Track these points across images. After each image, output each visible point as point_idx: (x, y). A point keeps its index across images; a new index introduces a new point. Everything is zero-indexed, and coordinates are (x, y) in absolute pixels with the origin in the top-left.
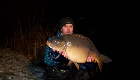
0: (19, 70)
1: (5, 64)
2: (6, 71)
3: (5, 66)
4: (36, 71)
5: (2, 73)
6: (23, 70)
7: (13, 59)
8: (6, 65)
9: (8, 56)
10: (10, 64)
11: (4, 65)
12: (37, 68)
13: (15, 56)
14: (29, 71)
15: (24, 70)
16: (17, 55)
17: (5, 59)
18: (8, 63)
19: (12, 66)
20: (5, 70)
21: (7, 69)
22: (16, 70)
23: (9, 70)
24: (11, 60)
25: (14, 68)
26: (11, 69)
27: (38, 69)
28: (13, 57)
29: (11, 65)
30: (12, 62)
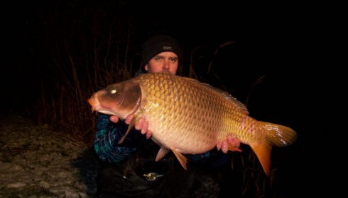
0: (65, 182)
1: (32, 167)
2: (32, 185)
3: (32, 171)
5: (20, 190)
6: (75, 182)
7: (54, 153)
8: (33, 169)
9: (42, 144)
10: (44, 166)
11: (30, 168)
13: (60, 143)
15: (77, 183)
16: (64, 141)
17: (35, 152)
18: (40, 162)
19: (49, 171)
20: (31, 181)
21: (36, 180)
22: (56, 180)
24: (47, 155)
25: (53, 177)
26: (46, 180)
28: (55, 146)
29: (45, 169)
30: (50, 160)
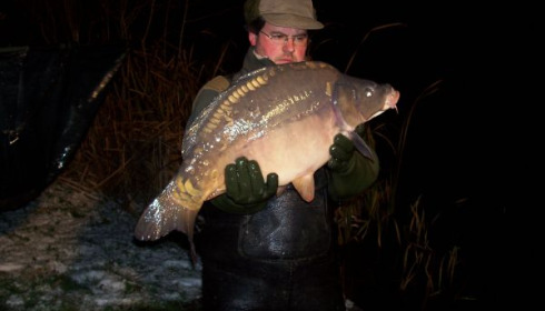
0: (95, 264)
1: (24, 236)
2: (36, 267)
3: (27, 243)
4: (172, 269)
5: (16, 275)
6: (112, 263)
7: (59, 213)
8: (27, 239)
10: (46, 234)
11: (21, 237)
12: (173, 253)
13: (63, 194)
14: (142, 268)
15: (116, 264)
16: (71, 191)
18: (36, 228)
19: (58, 243)
20: (30, 260)
21: (39, 258)
22: (78, 260)
23: (47, 261)
24: (46, 216)
25: (70, 253)
26: (57, 258)
27: (180, 259)
28: (56, 200)
29: (51, 240)
30: (53, 224)
